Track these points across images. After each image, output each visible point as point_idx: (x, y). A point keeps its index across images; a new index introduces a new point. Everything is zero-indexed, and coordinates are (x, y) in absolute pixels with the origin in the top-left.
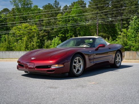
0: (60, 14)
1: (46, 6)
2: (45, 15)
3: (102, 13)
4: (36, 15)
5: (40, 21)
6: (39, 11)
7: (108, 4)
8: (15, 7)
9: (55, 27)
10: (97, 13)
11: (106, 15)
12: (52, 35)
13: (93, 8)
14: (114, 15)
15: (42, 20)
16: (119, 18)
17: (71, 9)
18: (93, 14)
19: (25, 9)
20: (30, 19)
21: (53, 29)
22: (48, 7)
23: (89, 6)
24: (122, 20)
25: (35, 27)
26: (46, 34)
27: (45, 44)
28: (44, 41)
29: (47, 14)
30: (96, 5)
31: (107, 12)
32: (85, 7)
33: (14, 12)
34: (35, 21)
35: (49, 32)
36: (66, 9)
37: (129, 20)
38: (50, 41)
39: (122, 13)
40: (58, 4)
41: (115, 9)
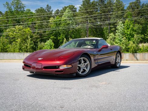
0: (52, 18)
1: (39, 9)
2: (37, 18)
3: (91, 17)
4: (29, 18)
5: (32, 24)
6: (32, 15)
7: (97, 9)
8: (8, 10)
9: (47, 30)
10: (87, 17)
11: (95, 19)
12: (44, 38)
13: (83, 12)
14: (102, 20)
15: (35, 23)
16: (107, 22)
17: (62, 13)
18: (83, 18)
19: (17, 12)
20: (23, 22)
21: (45, 32)
22: (41, 11)
23: (79, 10)
24: (110, 24)
25: (29, 29)
26: (39, 36)
27: (39, 46)
28: (37, 42)
29: (39, 17)
30: (86, 10)
31: (97, 16)
32: (75, 11)
33: (7, 15)
34: (28, 24)
35: (41, 35)
36: (58, 13)
37: (116, 24)
38: (43, 43)
39: (110, 18)
40: (50, 8)
41: (103, 14)
